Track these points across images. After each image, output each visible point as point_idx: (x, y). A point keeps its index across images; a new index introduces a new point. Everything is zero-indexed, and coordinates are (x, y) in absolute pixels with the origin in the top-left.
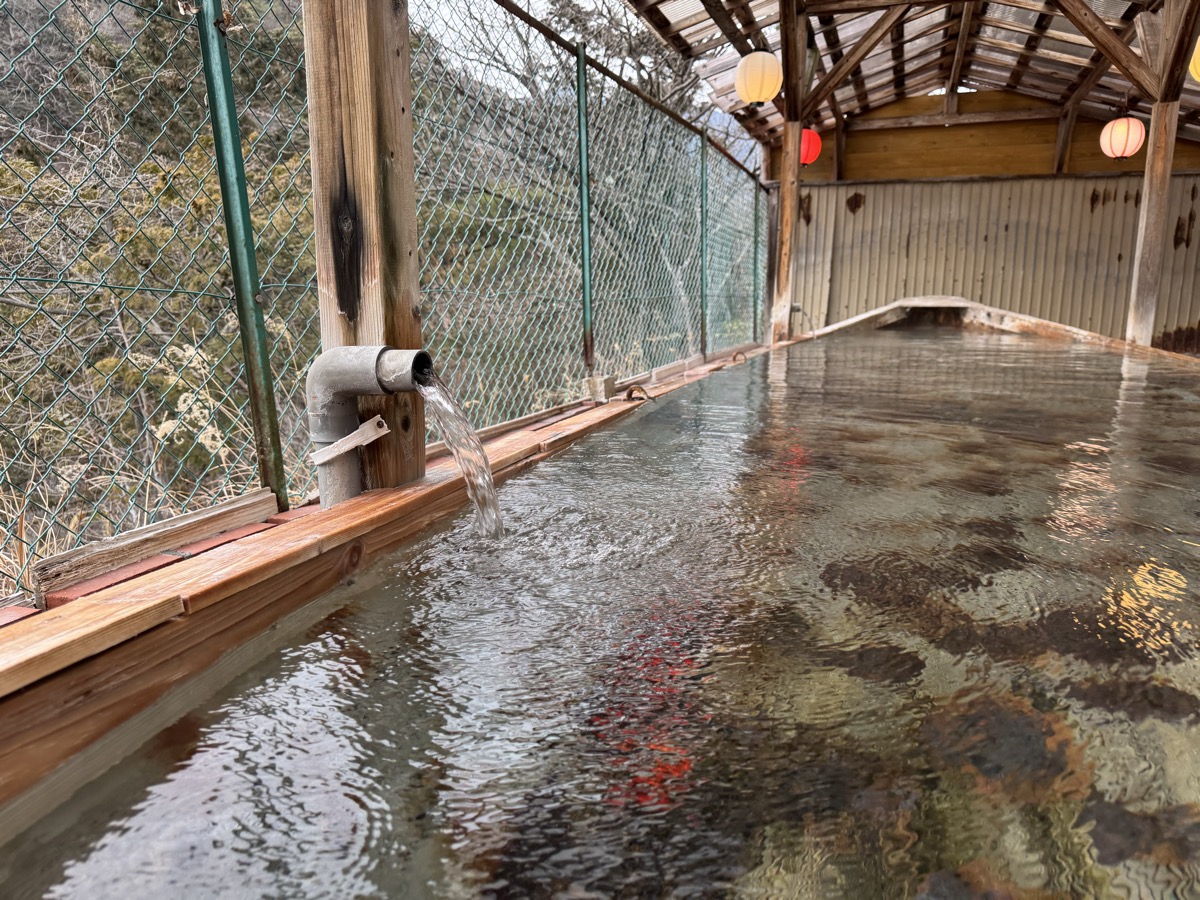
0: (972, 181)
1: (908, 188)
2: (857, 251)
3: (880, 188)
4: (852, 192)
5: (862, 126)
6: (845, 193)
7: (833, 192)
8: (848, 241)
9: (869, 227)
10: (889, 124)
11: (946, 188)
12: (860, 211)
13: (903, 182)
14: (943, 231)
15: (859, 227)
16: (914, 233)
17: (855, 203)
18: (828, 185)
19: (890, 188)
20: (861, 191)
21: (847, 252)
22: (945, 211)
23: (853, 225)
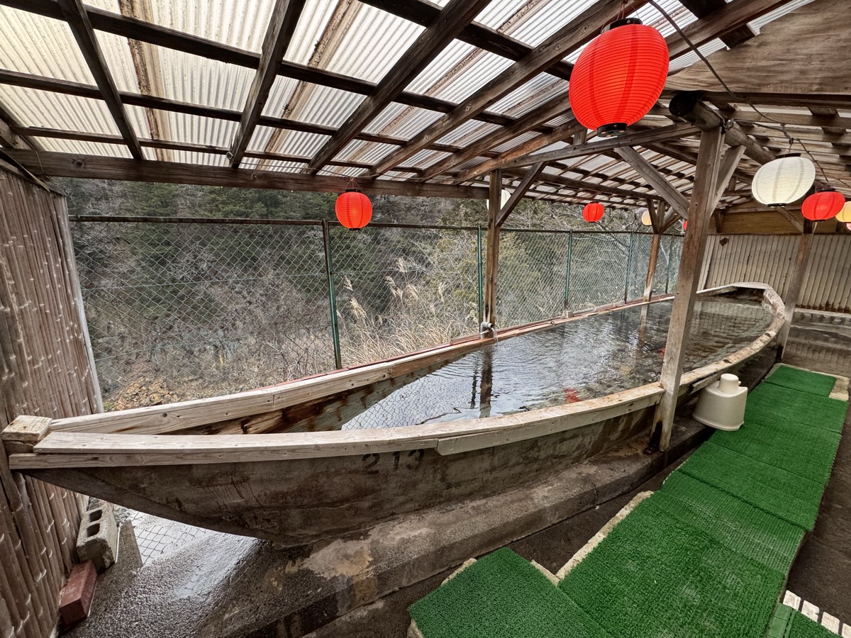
0: (786, 235)
1: (751, 237)
2: (722, 261)
3: (737, 237)
4: (723, 238)
5: (732, 211)
6: (719, 238)
7: (713, 238)
8: (719, 257)
9: (729, 252)
10: (746, 210)
11: (771, 237)
12: (726, 245)
13: (749, 234)
14: (767, 255)
15: (724, 251)
16: (752, 255)
17: (723, 242)
18: (712, 235)
19: (742, 237)
20: (727, 237)
21: (718, 261)
22: (769, 247)
23: (722, 251)
